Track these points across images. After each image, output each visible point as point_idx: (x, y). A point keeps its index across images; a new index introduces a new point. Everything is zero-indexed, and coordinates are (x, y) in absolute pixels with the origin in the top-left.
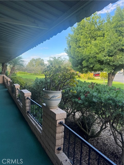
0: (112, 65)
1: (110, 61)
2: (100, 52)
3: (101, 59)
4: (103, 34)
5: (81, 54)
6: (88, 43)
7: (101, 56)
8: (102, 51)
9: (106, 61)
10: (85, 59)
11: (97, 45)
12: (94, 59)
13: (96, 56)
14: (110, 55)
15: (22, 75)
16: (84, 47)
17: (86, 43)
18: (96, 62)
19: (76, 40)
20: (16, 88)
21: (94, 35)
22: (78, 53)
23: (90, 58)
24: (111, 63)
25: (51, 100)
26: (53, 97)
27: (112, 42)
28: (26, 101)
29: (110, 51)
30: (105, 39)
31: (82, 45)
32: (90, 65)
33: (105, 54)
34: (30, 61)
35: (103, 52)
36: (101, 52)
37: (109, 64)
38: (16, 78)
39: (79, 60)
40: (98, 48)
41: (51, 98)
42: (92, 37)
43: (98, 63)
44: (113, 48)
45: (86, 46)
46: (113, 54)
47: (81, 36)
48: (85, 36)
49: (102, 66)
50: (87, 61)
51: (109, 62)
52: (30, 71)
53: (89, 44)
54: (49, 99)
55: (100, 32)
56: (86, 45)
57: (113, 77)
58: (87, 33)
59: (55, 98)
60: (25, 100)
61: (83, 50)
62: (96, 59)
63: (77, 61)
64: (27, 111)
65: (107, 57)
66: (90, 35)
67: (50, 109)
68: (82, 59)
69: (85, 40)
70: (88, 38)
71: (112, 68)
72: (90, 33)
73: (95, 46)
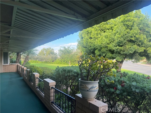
0: (122, 54)
1: (121, 50)
2: (110, 42)
3: (112, 49)
4: (111, 27)
5: (94, 45)
6: (98, 34)
7: (112, 46)
8: (112, 41)
9: (117, 51)
10: (97, 48)
11: (108, 36)
12: (106, 48)
13: (107, 46)
14: (120, 45)
15: (34, 63)
16: (95, 39)
17: (97, 35)
18: (107, 51)
19: (87, 32)
20: (36, 77)
21: (103, 28)
22: (90, 43)
23: (102, 48)
24: (122, 53)
25: (89, 91)
26: (92, 88)
27: (122, 34)
28: (51, 91)
29: (120, 42)
30: (114, 31)
31: (94, 37)
32: (102, 54)
33: (115, 45)
34: (41, 50)
35: (113, 43)
36: (112, 43)
37: (119, 53)
38: (34, 67)
39: (91, 49)
40: (109, 39)
41: (89, 89)
42: (102, 30)
43: (109, 52)
44: (123, 39)
45: (97, 38)
46: (123, 44)
47: (92, 29)
48: (96, 29)
49: (113, 55)
50: (100, 50)
51: (120, 52)
52: (41, 60)
53: (100, 36)
54: (88, 90)
55: (108, 26)
56: (97, 36)
57: (121, 65)
58: (97, 27)
59: (94, 89)
60: (50, 89)
61: (95, 41)
62: (107, 49)
63: (90, 50)
64: (51, 101)
65: (118, 47)
66: (100, 28)
67: (89, 101)
68: (94, 48)
69: (95, 33)
70: (98, 31)
71: (123, 57)
72: (100, 26)
73: (105, 37)
